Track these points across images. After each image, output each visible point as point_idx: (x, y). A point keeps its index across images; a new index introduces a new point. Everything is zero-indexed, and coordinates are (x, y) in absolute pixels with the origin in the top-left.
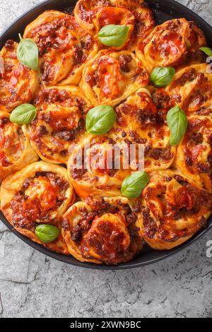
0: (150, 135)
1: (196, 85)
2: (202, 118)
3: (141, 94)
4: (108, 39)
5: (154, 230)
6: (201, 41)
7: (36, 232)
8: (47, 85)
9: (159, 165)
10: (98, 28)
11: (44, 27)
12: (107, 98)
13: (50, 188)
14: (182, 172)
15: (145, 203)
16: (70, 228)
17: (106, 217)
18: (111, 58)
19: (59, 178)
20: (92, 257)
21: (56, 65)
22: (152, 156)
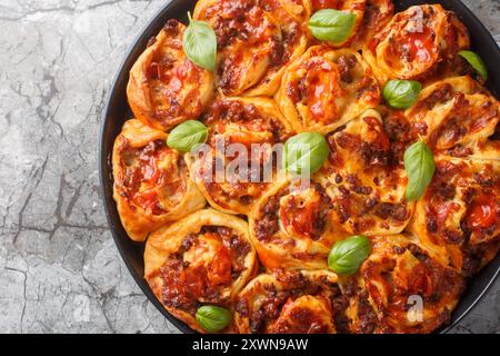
0: (376, 181)
1: (452, 111)
2: (457, 161)
3: (368, 120)
4: (325, 31)
5: (373, 324)
6: (462, 42)
7: (198, 316)
8: (226, 94)
9: (388, 228)
10: (309, 12)
11: (226, 4)
12: (317, 122)
13: (222, 252)
14: (421, 240)
15: (362, 283)
16: (248, 313)
17: (303, 301)
18: (327, 60)
19: (236, 237)
21: (242, 65)
22: (377, 214)
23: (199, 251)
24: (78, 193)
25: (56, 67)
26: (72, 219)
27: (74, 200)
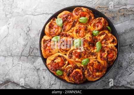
0: (91, 49)
1: (105, 36)
2: (106, 45)
3: (90, 37)
4: (82, 21)
5: (90, 75)
6: (107, 24)
7: (57, 72)
8: (64, 32)
9: (93, 57)
10: (79, 17)
11: (64, 15)
12: (80, 37)
13: (62, 60)
14: (99, 60)
15: (88, 67)
16: (66, 72)
17: (77, 70)
18: (82, 26)
19: (64, 58)
20: (72, 81)
21: (67, 26)
22: (91, 55)
23: (57, 60)
24: (33, 50)
25: (30, 26)
26: (32, 54)
27: (33, 51)
